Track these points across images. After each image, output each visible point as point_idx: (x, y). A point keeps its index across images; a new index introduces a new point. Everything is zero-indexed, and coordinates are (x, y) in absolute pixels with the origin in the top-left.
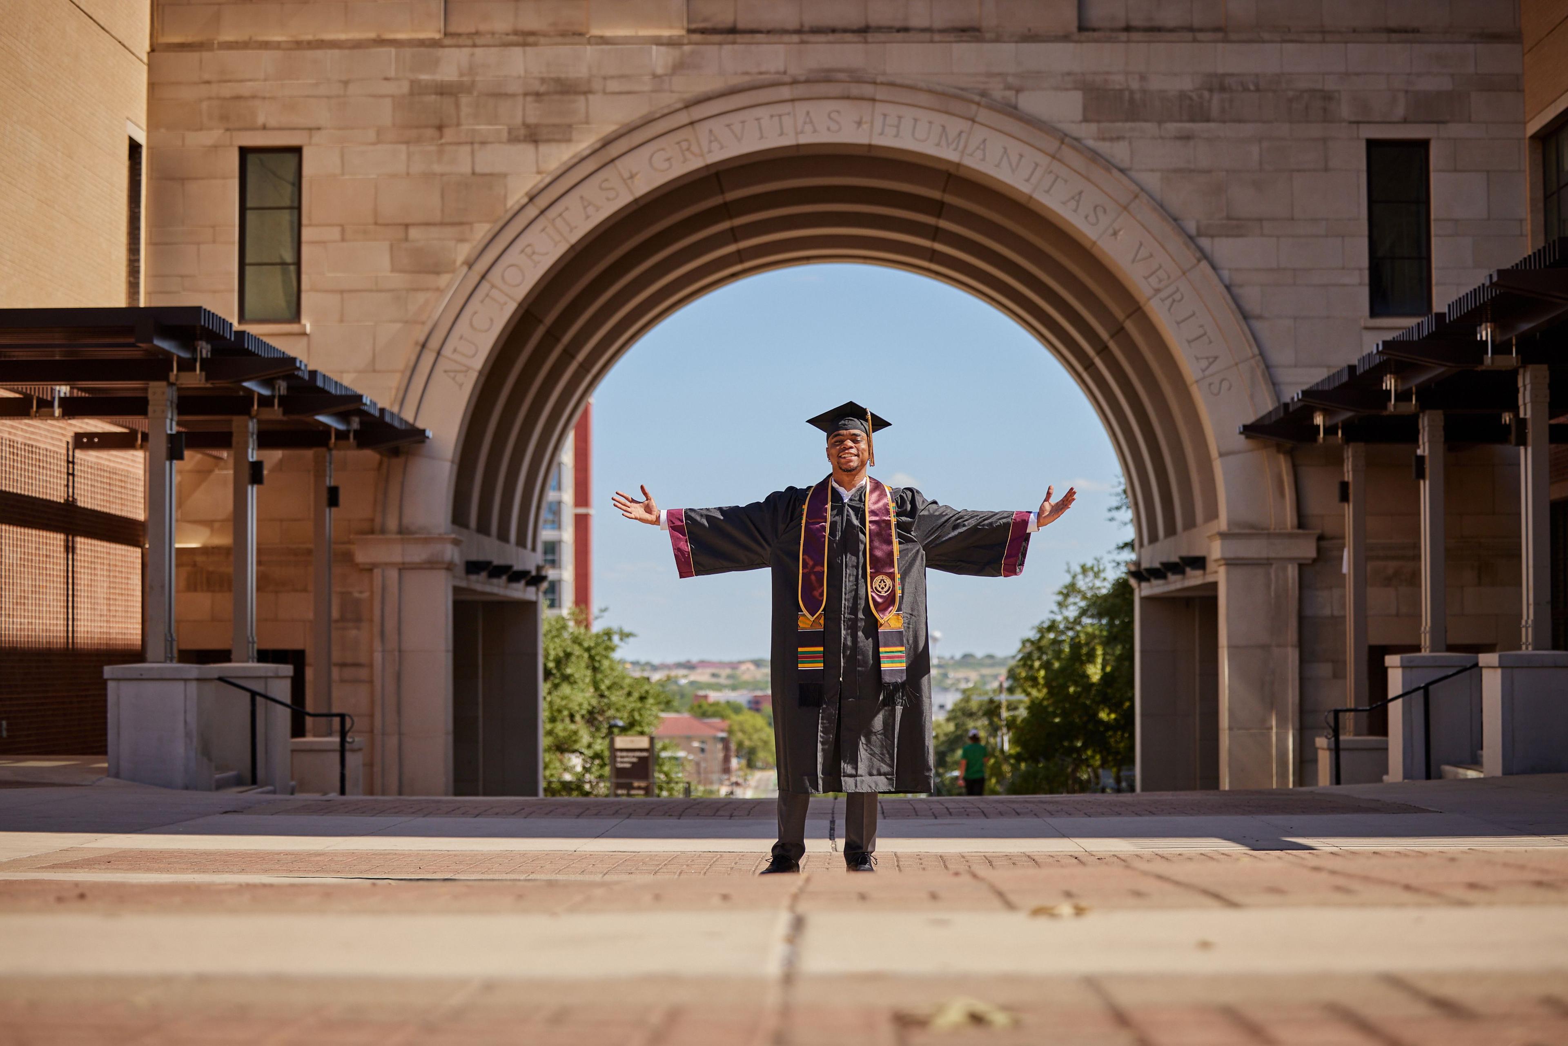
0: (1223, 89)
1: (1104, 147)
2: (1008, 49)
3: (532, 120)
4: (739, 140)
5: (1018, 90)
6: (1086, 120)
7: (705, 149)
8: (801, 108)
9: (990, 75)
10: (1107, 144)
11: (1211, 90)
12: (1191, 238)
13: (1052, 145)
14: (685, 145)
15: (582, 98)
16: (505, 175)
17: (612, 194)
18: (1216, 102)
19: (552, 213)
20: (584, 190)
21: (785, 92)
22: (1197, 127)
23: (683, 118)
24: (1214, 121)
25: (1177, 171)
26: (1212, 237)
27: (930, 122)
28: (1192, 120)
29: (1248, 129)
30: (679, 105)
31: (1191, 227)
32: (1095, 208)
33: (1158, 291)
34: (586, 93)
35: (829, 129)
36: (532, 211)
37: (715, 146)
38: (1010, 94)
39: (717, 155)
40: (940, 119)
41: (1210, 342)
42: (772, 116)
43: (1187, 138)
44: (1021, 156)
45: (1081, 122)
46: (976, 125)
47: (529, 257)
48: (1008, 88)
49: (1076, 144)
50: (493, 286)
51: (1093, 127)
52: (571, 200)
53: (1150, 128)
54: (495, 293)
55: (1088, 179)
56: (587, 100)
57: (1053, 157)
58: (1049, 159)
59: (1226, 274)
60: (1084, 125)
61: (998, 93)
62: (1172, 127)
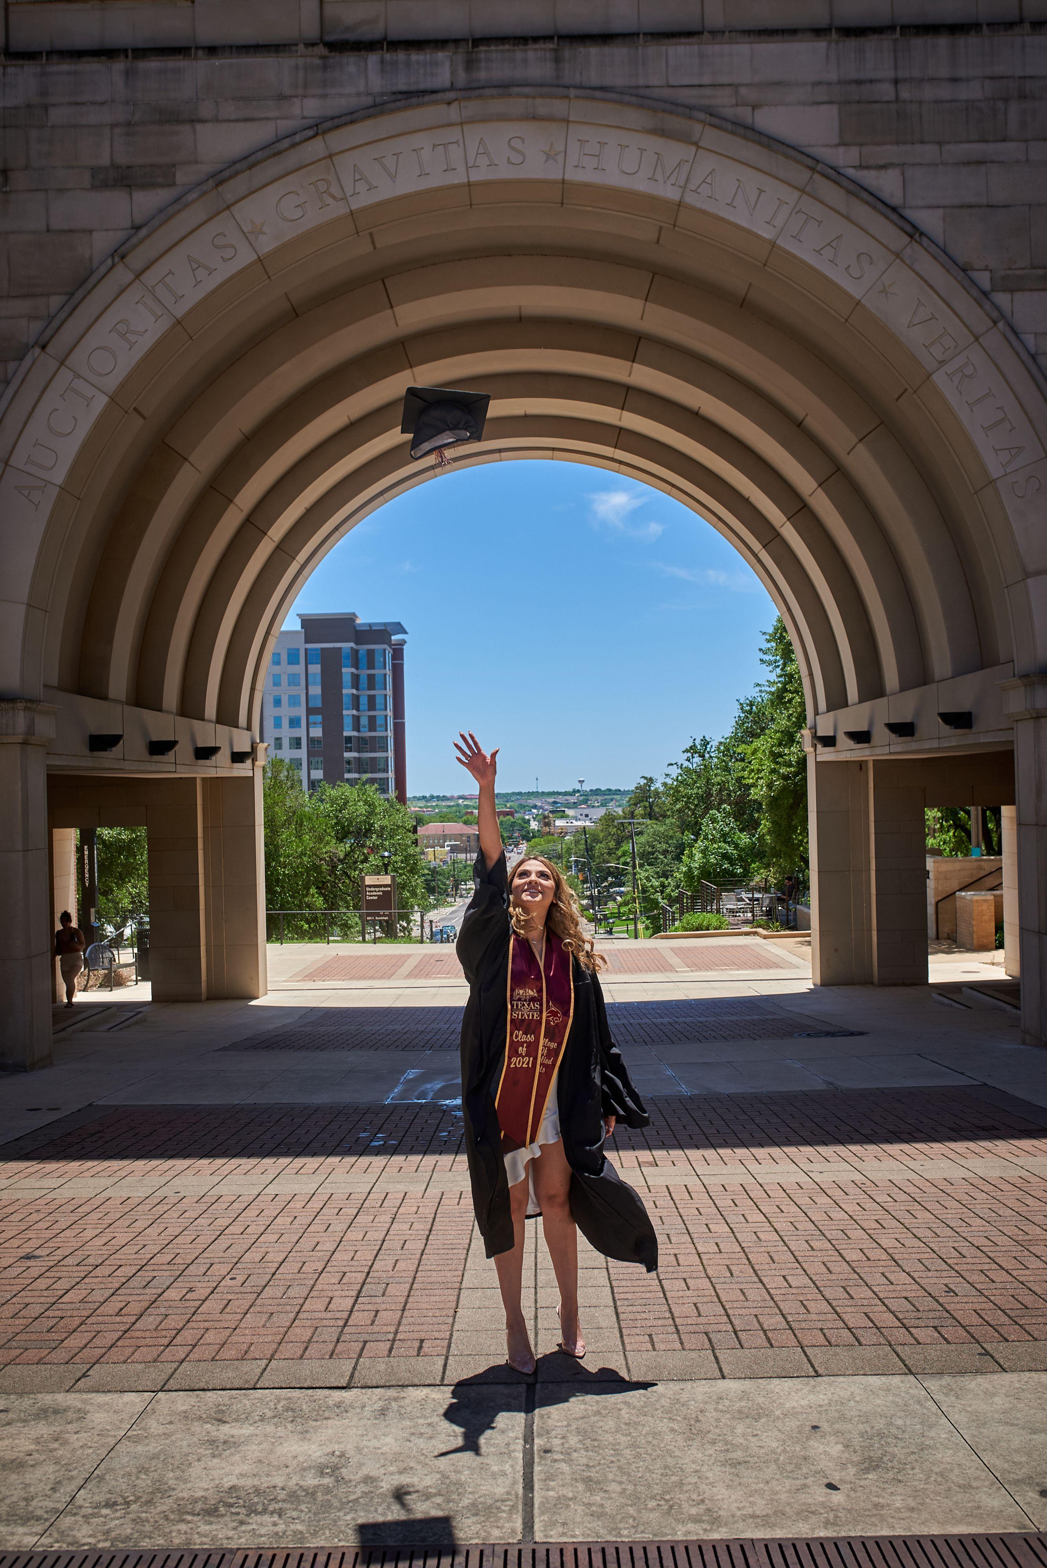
0: (1023, 95)
1: (869, 178)
2: (740, 52)
3: (122, 159)
4: (393, 178)
5: (755, 106)
6: (843, 143)
7: (349, 190)
8: (473, 134)
9: (717, 87)
10: (873, 173)
11: (1006, 100)
12: (985, 293)
13: (801, 175)
14: (322, 186)
15: (186, 129)
16: (88, 232)
17: (229, 253)
18: (1014, 115)
20: (190, 246)
24: (1012, 140)
25: (964, 207)
26: (1012, 291)
27: (642, 150)
28: (984, 139)
30: (309, 132)
31: (984, 279)
32: (859, 256)
33: (942, 363)
34: (195, 121)
35: (509, 161)
36: (122, 274)
37: (361, 187)
38: (745, 110)
40: (655, 143)
41: (1013, 429)
42: (435, 146)
43: (976, 163)
44: (761, 191)
45: (838, 145)
46: (701, 151)
47: (123, 336)
48: (742, 102)
49: (835, 175)
50: (76, 376)
51: (854, 152)
53: (929, 151)
54: (78, 383)
55: (848, 218)
56: (194, 132)
57: (803, 191)
58: (797, 194)
59: (1030, 340)
60: (841, 150)
61: (731, 109)
62: (958, 150)
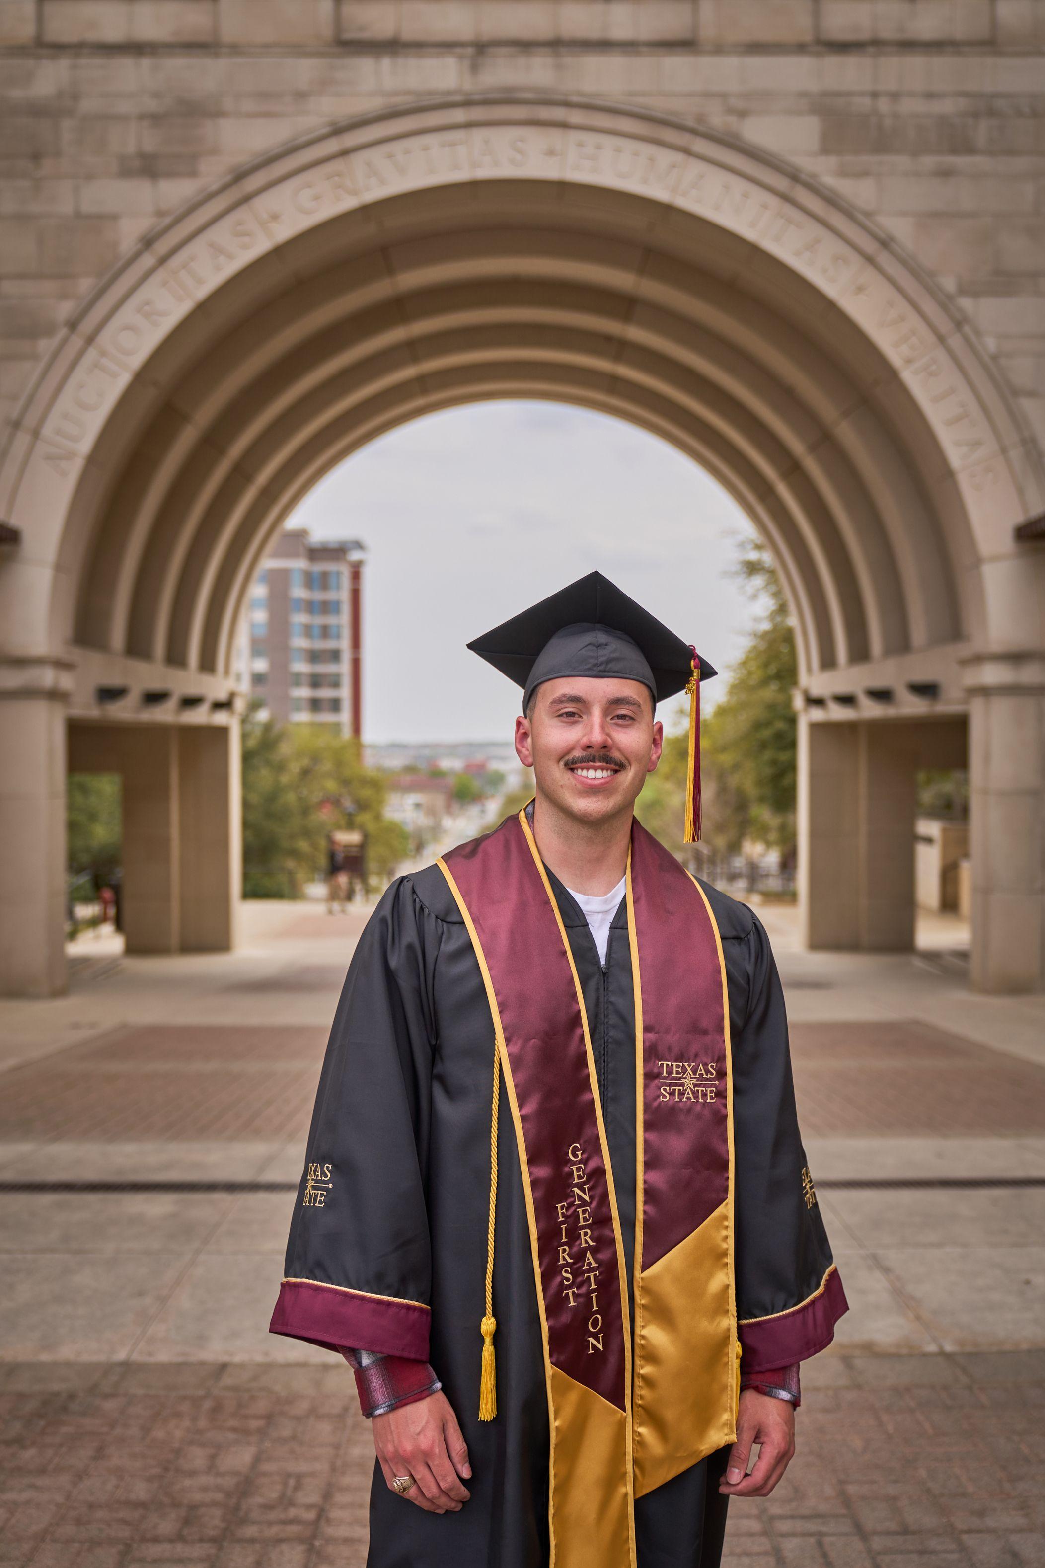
0: (992, 113)
1: (845, 187)
2: (731, 62)
3: (148, 148)
4: (404, 172)
5: (742, 114)
6: (825, 150)
7: (362, 185)
8: (479, 135)
9: (708, 95)
10: (848, 182)
11: (975, 116)
12: (948, 298)
14: (336, 180)
15: (209, 122)
16: (114, 217)
17: (248, 241)
18: (982, 132)
19: (176, 261)
20: (211, 235)
21: (459, 115)
22: (961, 161)
23: (332, 146)
24: (979, 153)
25: (936, 215)
26: (974, 296)
27: (635, 155)
28: (954, 151)
29: (1021, 163)
30: (325, 130)
31: (949, 284)
32: (834, 259)
33: (909, 362)
34: (214, 115)
35: (510, 160)
36: (148, 260)
37: (372, 181)
38: (732, 120)
39: (375, 193)
41: (971, 425)
42: (442, 145)
43: (945, 173)
44: (745, 197)
45: (818, 154)
46: (690, 159)
47: (148, 316)
48: (730, 111)
49: (812, 182)
50: (103, 354)
51: (832, 160)
52: (198, 247)
53: (903, 161)
54: (105, 361)
55: (826, 225)
56: (216, 124)
57: (785, 198)
58: (778, 200)
60: (821, 157)
61: (718, 120)
62: (929, 161)
